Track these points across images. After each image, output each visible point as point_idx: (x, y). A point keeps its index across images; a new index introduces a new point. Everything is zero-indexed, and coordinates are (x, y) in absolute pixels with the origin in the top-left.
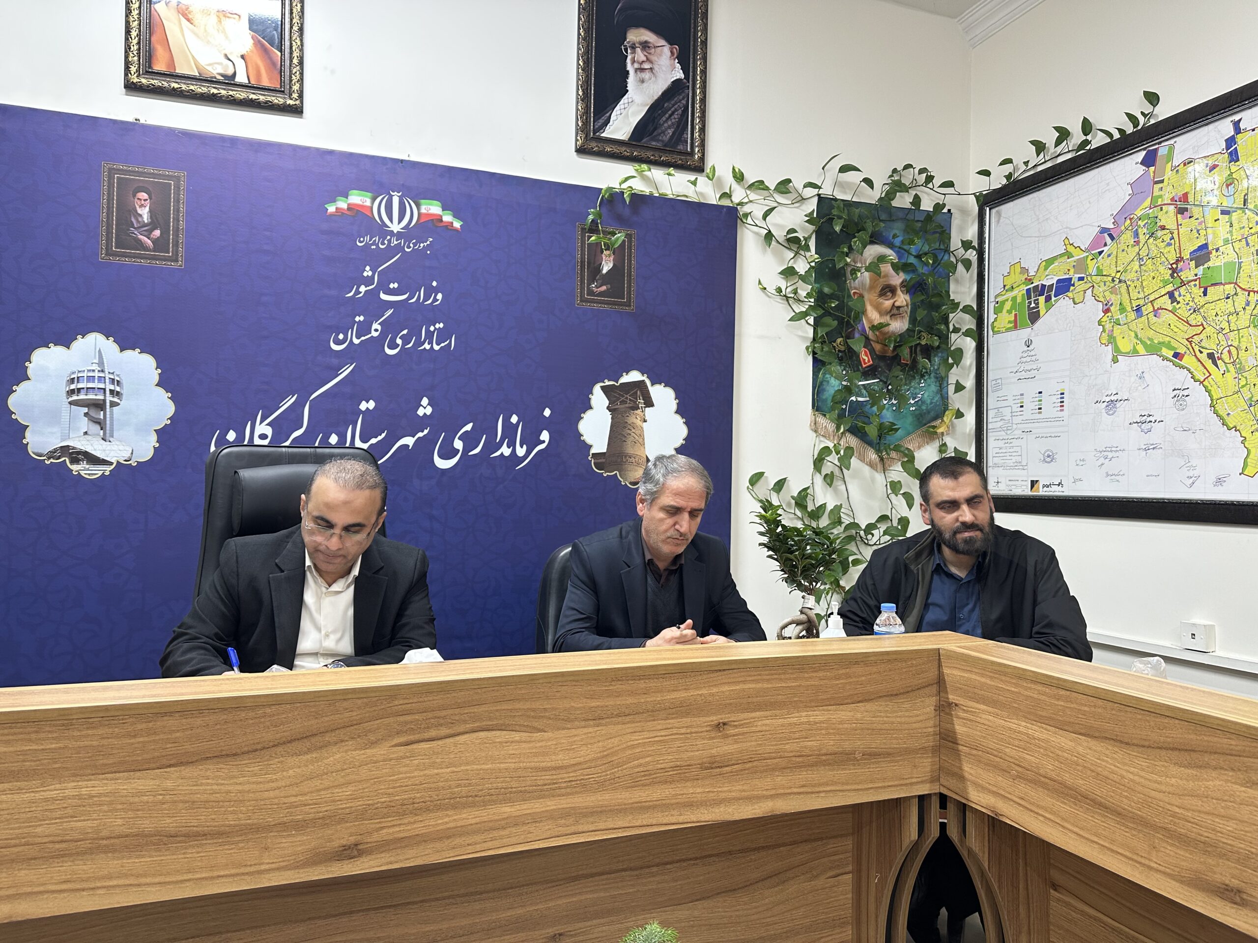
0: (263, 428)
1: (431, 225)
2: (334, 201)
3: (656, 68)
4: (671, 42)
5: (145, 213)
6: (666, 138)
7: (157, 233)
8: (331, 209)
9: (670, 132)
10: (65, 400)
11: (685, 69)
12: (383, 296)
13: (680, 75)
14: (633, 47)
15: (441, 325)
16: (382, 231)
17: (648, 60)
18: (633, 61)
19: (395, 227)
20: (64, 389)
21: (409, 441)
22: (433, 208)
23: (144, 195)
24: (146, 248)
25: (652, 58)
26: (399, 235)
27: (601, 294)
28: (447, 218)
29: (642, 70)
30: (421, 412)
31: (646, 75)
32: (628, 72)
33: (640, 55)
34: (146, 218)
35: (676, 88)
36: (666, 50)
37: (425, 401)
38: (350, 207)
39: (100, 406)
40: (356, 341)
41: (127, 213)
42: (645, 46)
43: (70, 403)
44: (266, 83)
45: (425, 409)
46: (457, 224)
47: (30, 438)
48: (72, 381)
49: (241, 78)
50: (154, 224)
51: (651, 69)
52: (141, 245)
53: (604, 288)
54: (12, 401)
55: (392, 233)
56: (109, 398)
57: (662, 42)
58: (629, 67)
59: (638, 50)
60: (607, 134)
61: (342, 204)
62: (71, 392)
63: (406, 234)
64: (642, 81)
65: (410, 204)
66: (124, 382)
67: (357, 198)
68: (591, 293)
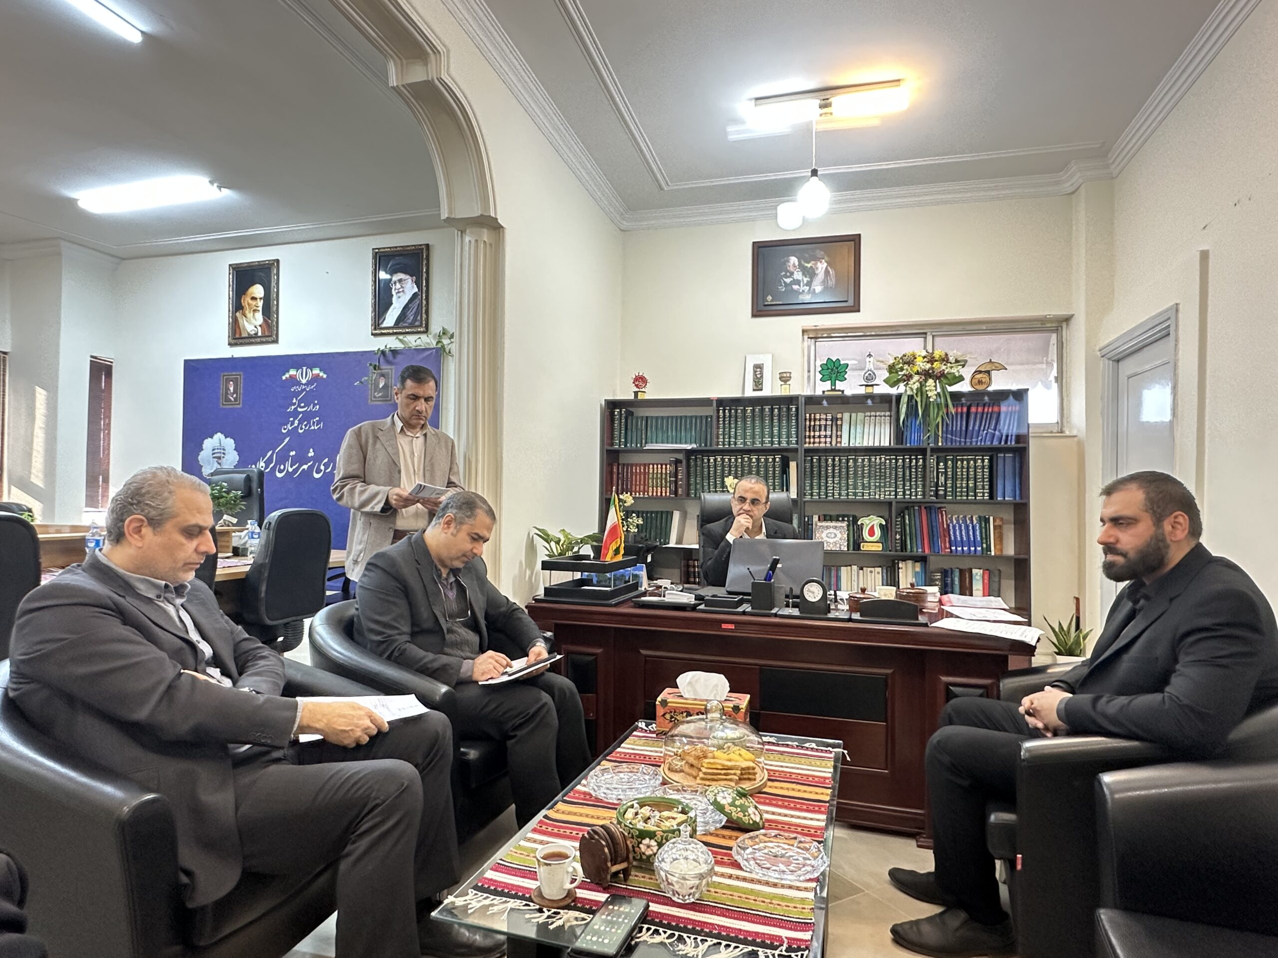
0: (262, 464)
1: (316, 378)
2: (284, 374)
3: (406, 290)
4: (412, 276)
5: (232, 389)
6: (410, 321)
7: (235, 396)
8: (284, 378)
9: (412, 318)
10: (212, 456)
11: (418, 287)
12: (299, 410)
13: (416, 290)
14: (395, 283)
15: (317, 419)
16: (299, 383)
17: (402, 287)
18: (395, 289)
19: (304, 381)
20: (211, 453)
21: (305, 467)
22: (316, 371)
23: (231, 383)
24: (232, 401)
25: (403, 286)
26: (305, 385)
27: (379, 397)
28: (321, 374)
29: (399, 292)
30: (310, 455)
31: (401, 294)
32: (392, 296)
33: (398, 286)
34: (232, 391)
35: (415, 296)
36: (410, 281)
37: (311, 450)
38: (290, 376)
39: (219, 458)
40: (290, 428)
41: (227, 389)
42: (400, 281)
43: (214, 458)
44: (267, 334)
45: (311, 454)
46: (325, 376)
47: (203, 470)
48: (213, 450)
49: (260, 334)
50: (234, 393)
51: (403, 291)
52: (230, 401)
53: (380, 394)
54: (199, 458)
55: (302, 384)
56: (222, 455)
57: (408, 277)
58: (394, 293)
59: (397, 284)
60: (384, 325)
61: (287, 375)
62: (213, 454)
63: (309, 383)
64: (399, 297)
65: (309, 370)
66: (226, 448)
67: (292, 372)
68: (375, 397)
